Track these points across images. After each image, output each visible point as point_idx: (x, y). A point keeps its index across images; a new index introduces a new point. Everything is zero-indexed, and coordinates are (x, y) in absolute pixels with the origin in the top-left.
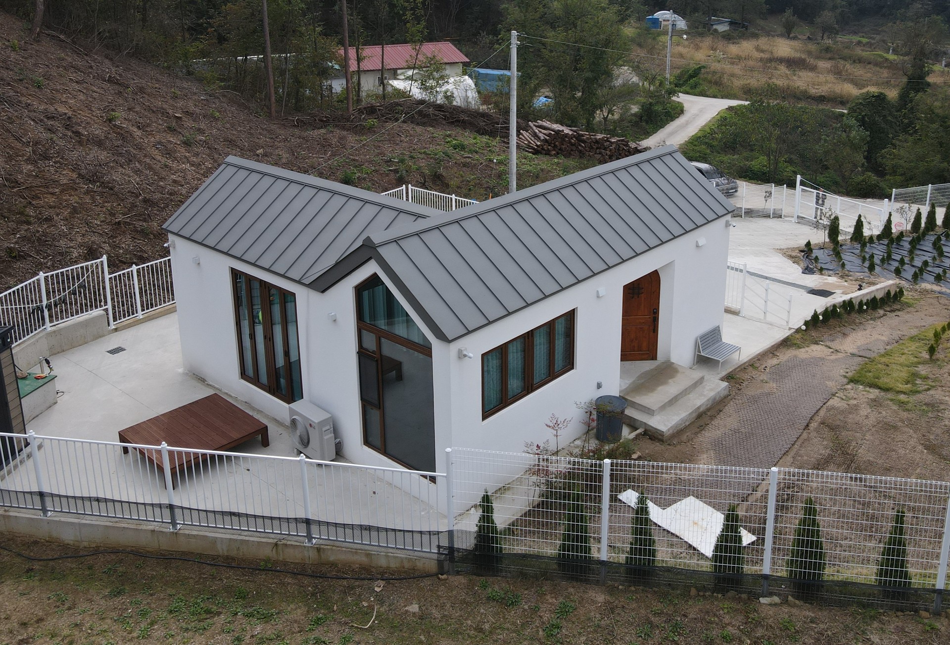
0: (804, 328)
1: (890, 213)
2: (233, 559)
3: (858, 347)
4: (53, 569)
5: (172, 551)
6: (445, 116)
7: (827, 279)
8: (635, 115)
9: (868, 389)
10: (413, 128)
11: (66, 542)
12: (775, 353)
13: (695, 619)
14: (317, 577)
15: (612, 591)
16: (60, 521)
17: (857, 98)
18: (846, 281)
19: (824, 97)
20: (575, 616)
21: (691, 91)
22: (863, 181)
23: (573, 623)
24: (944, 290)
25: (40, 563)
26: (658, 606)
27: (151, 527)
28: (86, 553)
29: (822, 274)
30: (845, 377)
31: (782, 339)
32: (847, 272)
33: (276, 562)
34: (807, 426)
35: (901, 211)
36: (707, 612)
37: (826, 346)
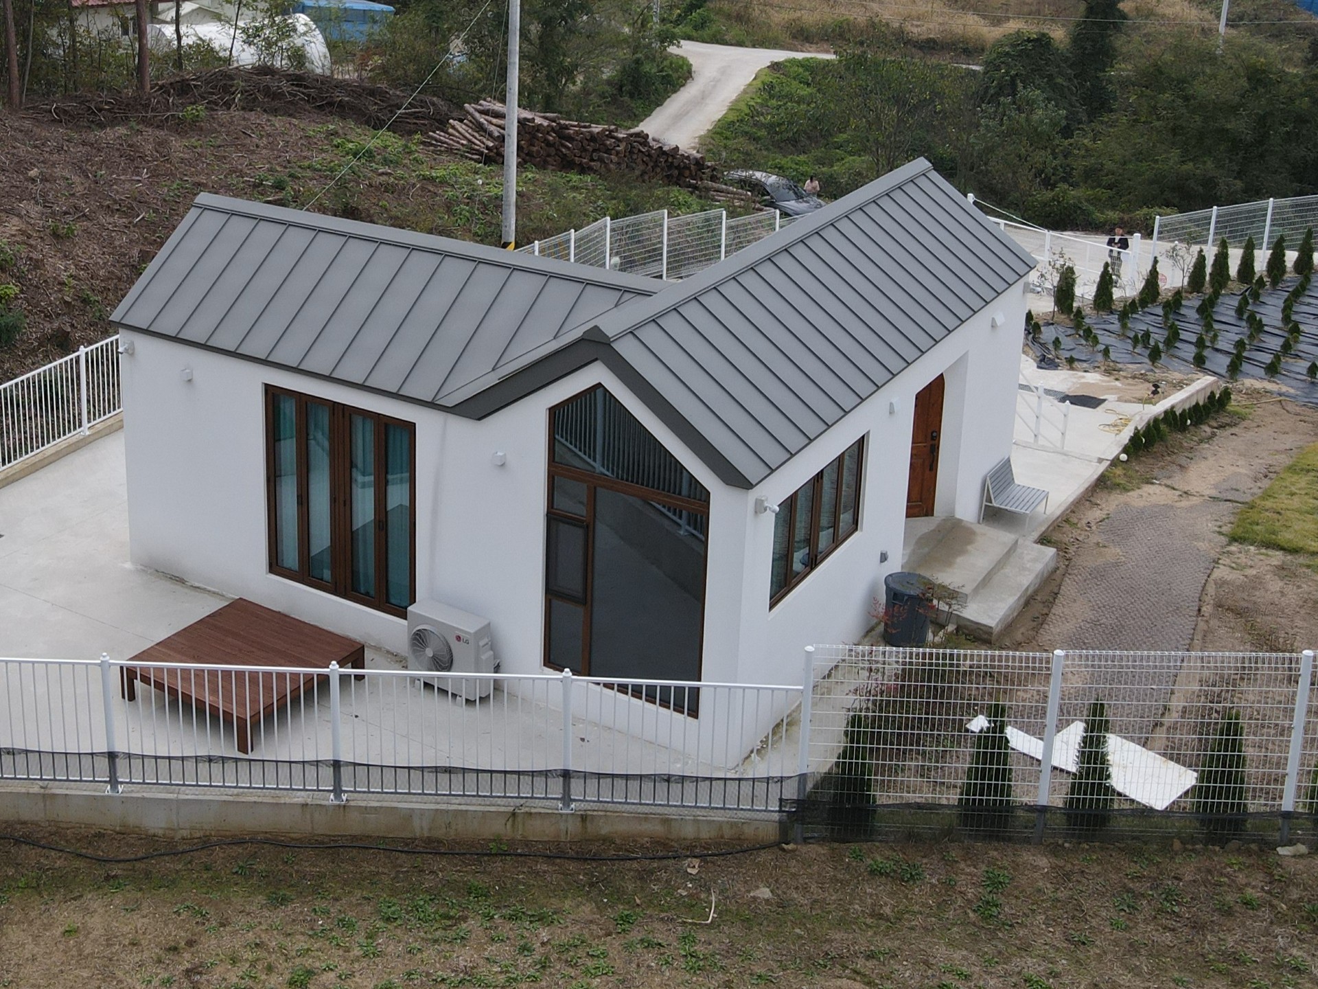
0: (1124, 457)
1: (1155, 258)
2: (439, 841)
3: (1216, 487)
4: (148, 875)
5: (334, 836)
6: (308, 96)
7: (1083, 377)
8: (609, 82)
9: (1263, 551)
10: (269, 120)
11: (152, 832)
12: (1092, 499)
13: (1194, 881)
14: (586, 859)
15: (1055, 850)
16: (144, 798)
17: (999, 43)
18: (1117, 379)
19: (933, 41)
20: (1016, 887)
21: (694, 34)
22: (1053, 200)
23: (1017, 897)
24: (1284, 389)
25: (121, 865)
26: (1133, 869)
27: (300, 798)
28: (187, 848)
29: (1072, 369)
30: (1220, 533)
31: (1096, 477)
32: (1112, 364)
33: (512, 842)
34: (1199, 610)
35: (1173, 255)
36: (1209, 871)
37: (1167, 486)
